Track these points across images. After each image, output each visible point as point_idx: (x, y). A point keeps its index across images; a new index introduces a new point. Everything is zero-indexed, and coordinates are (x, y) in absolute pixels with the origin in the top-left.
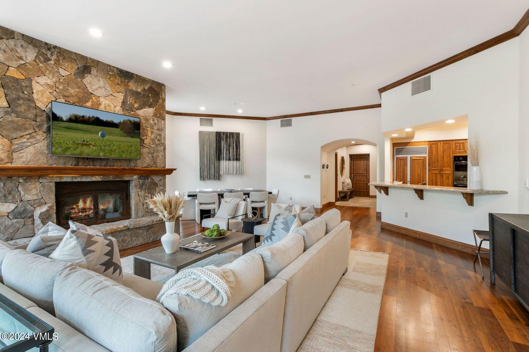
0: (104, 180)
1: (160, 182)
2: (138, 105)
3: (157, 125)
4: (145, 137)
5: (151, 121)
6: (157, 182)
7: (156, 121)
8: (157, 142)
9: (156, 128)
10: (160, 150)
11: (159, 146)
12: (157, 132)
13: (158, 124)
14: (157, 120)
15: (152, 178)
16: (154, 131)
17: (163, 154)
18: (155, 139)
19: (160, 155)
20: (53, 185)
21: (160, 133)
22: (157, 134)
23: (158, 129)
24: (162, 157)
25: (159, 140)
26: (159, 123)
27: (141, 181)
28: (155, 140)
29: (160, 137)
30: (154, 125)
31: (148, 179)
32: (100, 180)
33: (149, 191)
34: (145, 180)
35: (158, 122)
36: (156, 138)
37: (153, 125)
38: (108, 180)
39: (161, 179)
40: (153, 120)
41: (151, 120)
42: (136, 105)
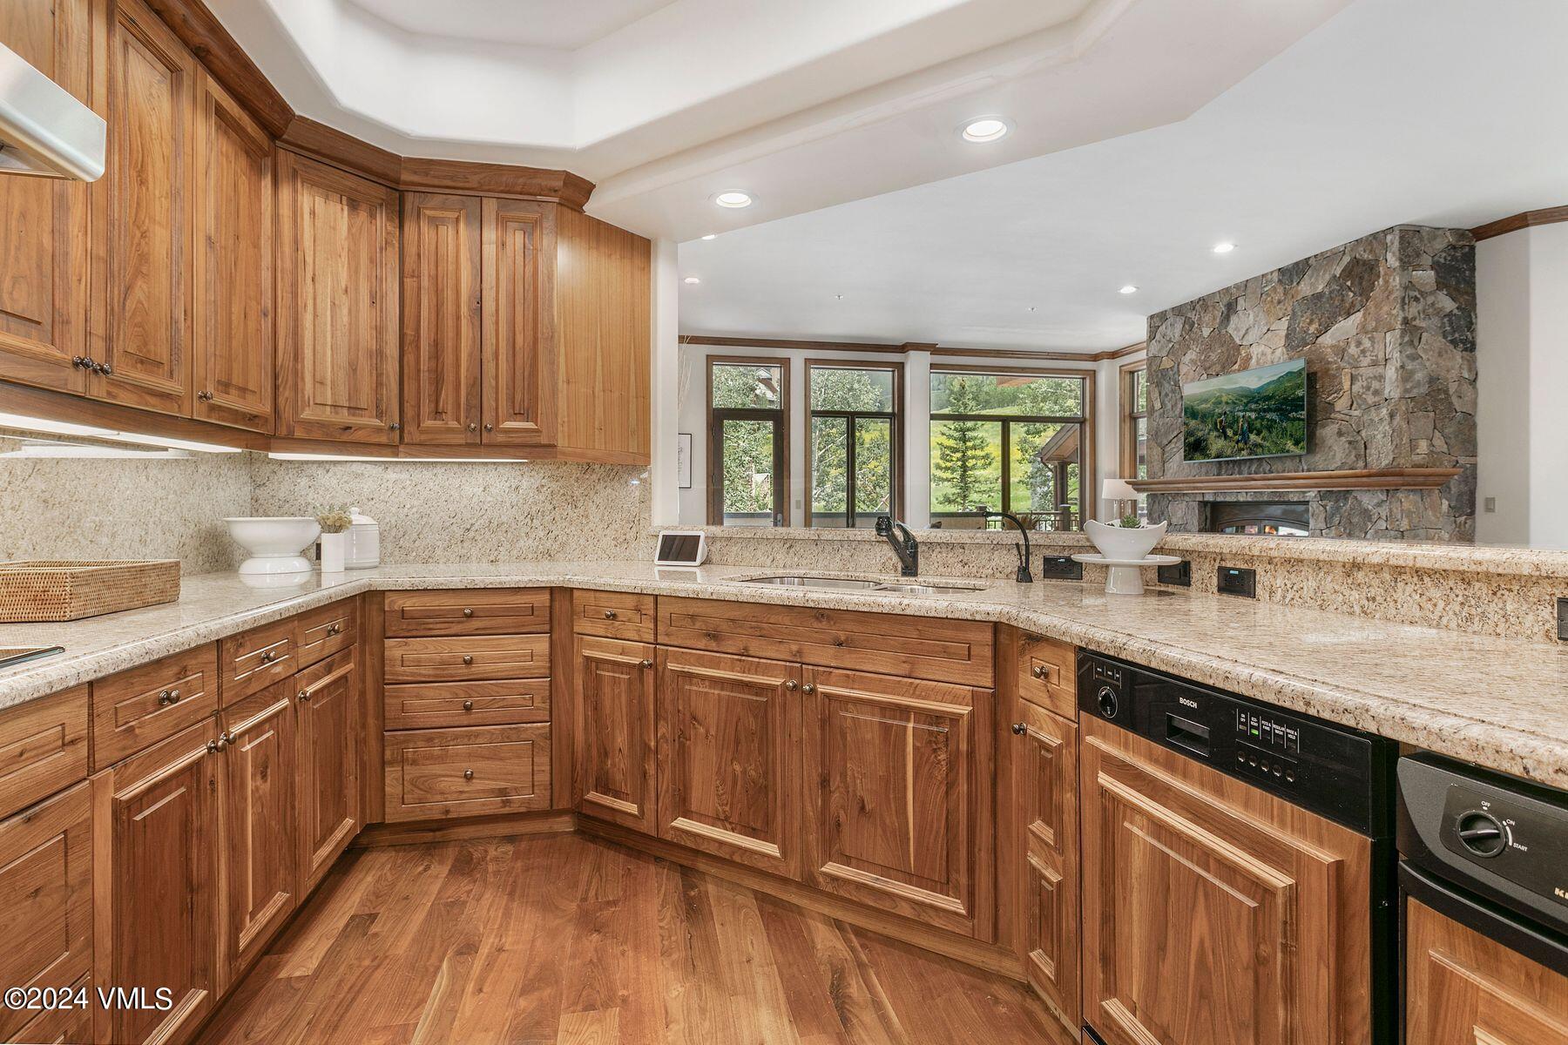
0: (1255, 500)
1: (1379, 510)
2: (1317, 326)
3: (1368, 354)
4: (1335, 395)
5: (1353, 350)
6: (1370, 507)
7: (1367, 344)
8: (1371, 399)
9: (1365, 361)
10: (1376, 419)
11: (1373, 409)
12: (1371, 372)
13: (1371, 349)
14: (1372, 339)
15: (1356, 498)
16: (1362, 371)
17: (1387, 428)
18: (1363, 393)
19: (1376, 433)
20: (1195, 505)
21: (1380, 370)
22: (1372, 376)
23: (1374, 364)
24: (1383, 437)
25: (1376, 393)
26: (1376, 346)
27: (1329, 505)
28: (1364, 396)
29: (1380, 381)
30: (1359, 357)
31: (1346, 499)
32: (1250, 500)
33: (1348, 531)
34: (1337, 501)
35: (1373, 342)
36: (1368, 388)
37: (1356, 357)
38: (1261, 499)
39: (1383, 501)
40: (1359, 344)
41: (1353, 345)
42: (1312, 329)
